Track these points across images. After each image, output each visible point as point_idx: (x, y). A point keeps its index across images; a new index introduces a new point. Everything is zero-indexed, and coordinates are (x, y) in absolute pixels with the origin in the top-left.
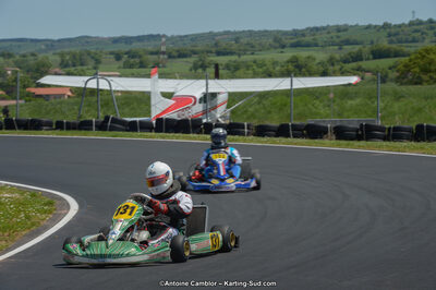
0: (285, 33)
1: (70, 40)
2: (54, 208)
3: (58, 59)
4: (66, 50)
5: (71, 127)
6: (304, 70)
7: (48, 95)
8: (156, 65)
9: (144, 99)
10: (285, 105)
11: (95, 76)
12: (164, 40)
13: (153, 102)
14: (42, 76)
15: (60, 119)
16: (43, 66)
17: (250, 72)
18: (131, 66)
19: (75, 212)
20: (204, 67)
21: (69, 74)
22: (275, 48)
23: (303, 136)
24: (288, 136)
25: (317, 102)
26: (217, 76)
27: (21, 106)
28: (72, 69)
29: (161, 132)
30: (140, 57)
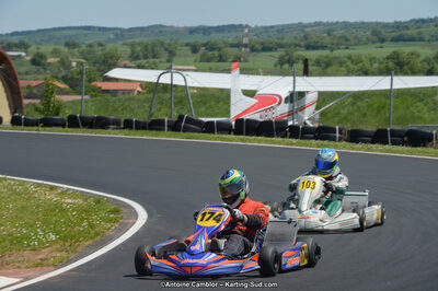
0: (386, 26)
1: (142, 29)
2: (121, 216)
3: (128, 50)
4: (137, 40)
5: (140, 126)
6: (405, 67)
7: (116, 91)
8: (237, 59)
9: (223, 97)
10: (383, 107)
11: (169, 69)
12: (246, 31)
13: (233, 100)
14: (110, 69)
15: (128, 117)
16: (111, 58)
17: (344, 69)
18: (209, 60)
19: (144, 222)
20: (291, 62)
21: (139, 67)
22: (374, 42)
23: (403, 143)
24: (386, 143)
25: (421, 105)
26: (306, 73)
27: (86, 102)
28: (143, 62)
29: (242, 134)
30: (220, 49)
